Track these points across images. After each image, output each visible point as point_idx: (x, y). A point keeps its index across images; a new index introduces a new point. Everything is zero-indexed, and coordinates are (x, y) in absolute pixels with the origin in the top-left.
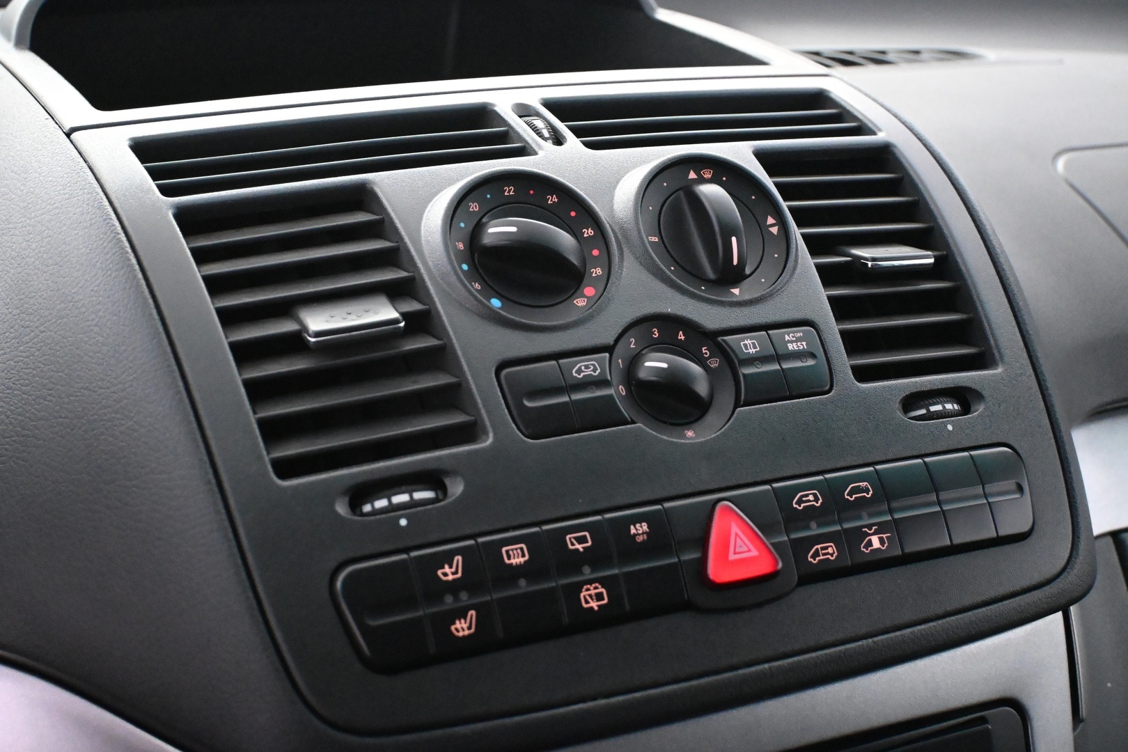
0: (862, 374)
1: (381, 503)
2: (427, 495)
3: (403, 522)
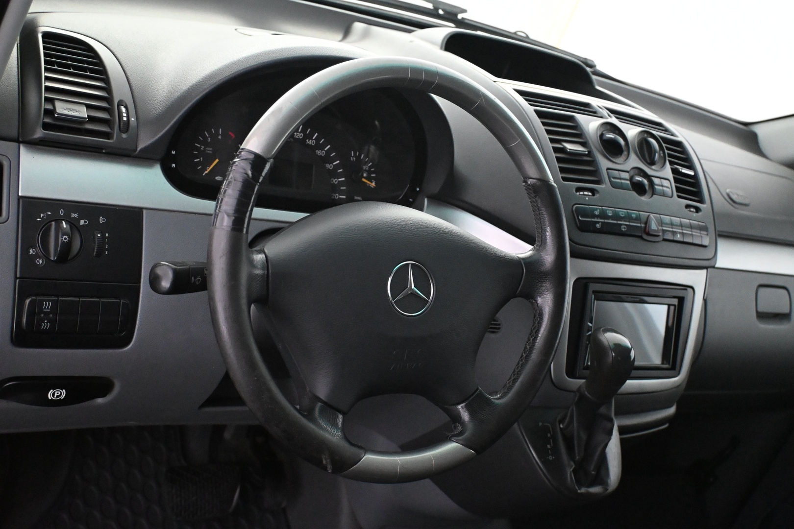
0: (679, 197)
1: (582, 193)
2: (590, 194)
3: (587, 198)
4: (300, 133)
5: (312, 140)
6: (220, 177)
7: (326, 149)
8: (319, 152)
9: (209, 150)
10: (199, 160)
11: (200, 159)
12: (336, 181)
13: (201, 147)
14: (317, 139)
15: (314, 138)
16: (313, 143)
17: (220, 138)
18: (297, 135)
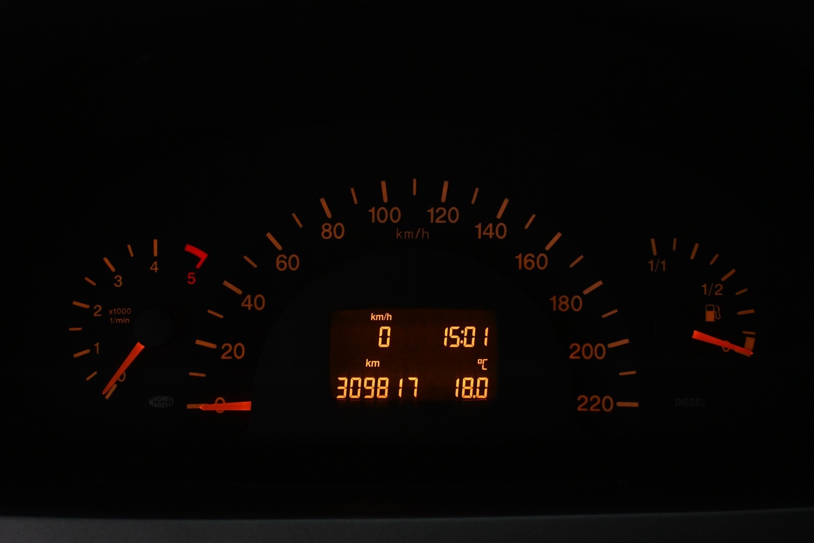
4: (447, 205)
5: (496, 222)
6: (165, 398)
7: (548, 247)
8: (525, 261)
9: (121, 316)
10: (87, 351)
11: (93, 349)
12: (596, 351)
13: (92, 310)
14: (513, 218)
15: (499, 215)
16: (501, 231)
17: (156, 269)
18: (436, 216)
